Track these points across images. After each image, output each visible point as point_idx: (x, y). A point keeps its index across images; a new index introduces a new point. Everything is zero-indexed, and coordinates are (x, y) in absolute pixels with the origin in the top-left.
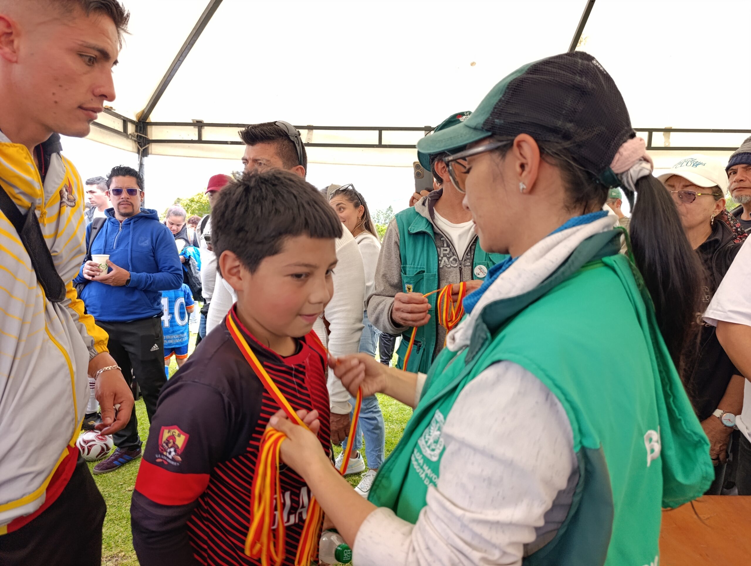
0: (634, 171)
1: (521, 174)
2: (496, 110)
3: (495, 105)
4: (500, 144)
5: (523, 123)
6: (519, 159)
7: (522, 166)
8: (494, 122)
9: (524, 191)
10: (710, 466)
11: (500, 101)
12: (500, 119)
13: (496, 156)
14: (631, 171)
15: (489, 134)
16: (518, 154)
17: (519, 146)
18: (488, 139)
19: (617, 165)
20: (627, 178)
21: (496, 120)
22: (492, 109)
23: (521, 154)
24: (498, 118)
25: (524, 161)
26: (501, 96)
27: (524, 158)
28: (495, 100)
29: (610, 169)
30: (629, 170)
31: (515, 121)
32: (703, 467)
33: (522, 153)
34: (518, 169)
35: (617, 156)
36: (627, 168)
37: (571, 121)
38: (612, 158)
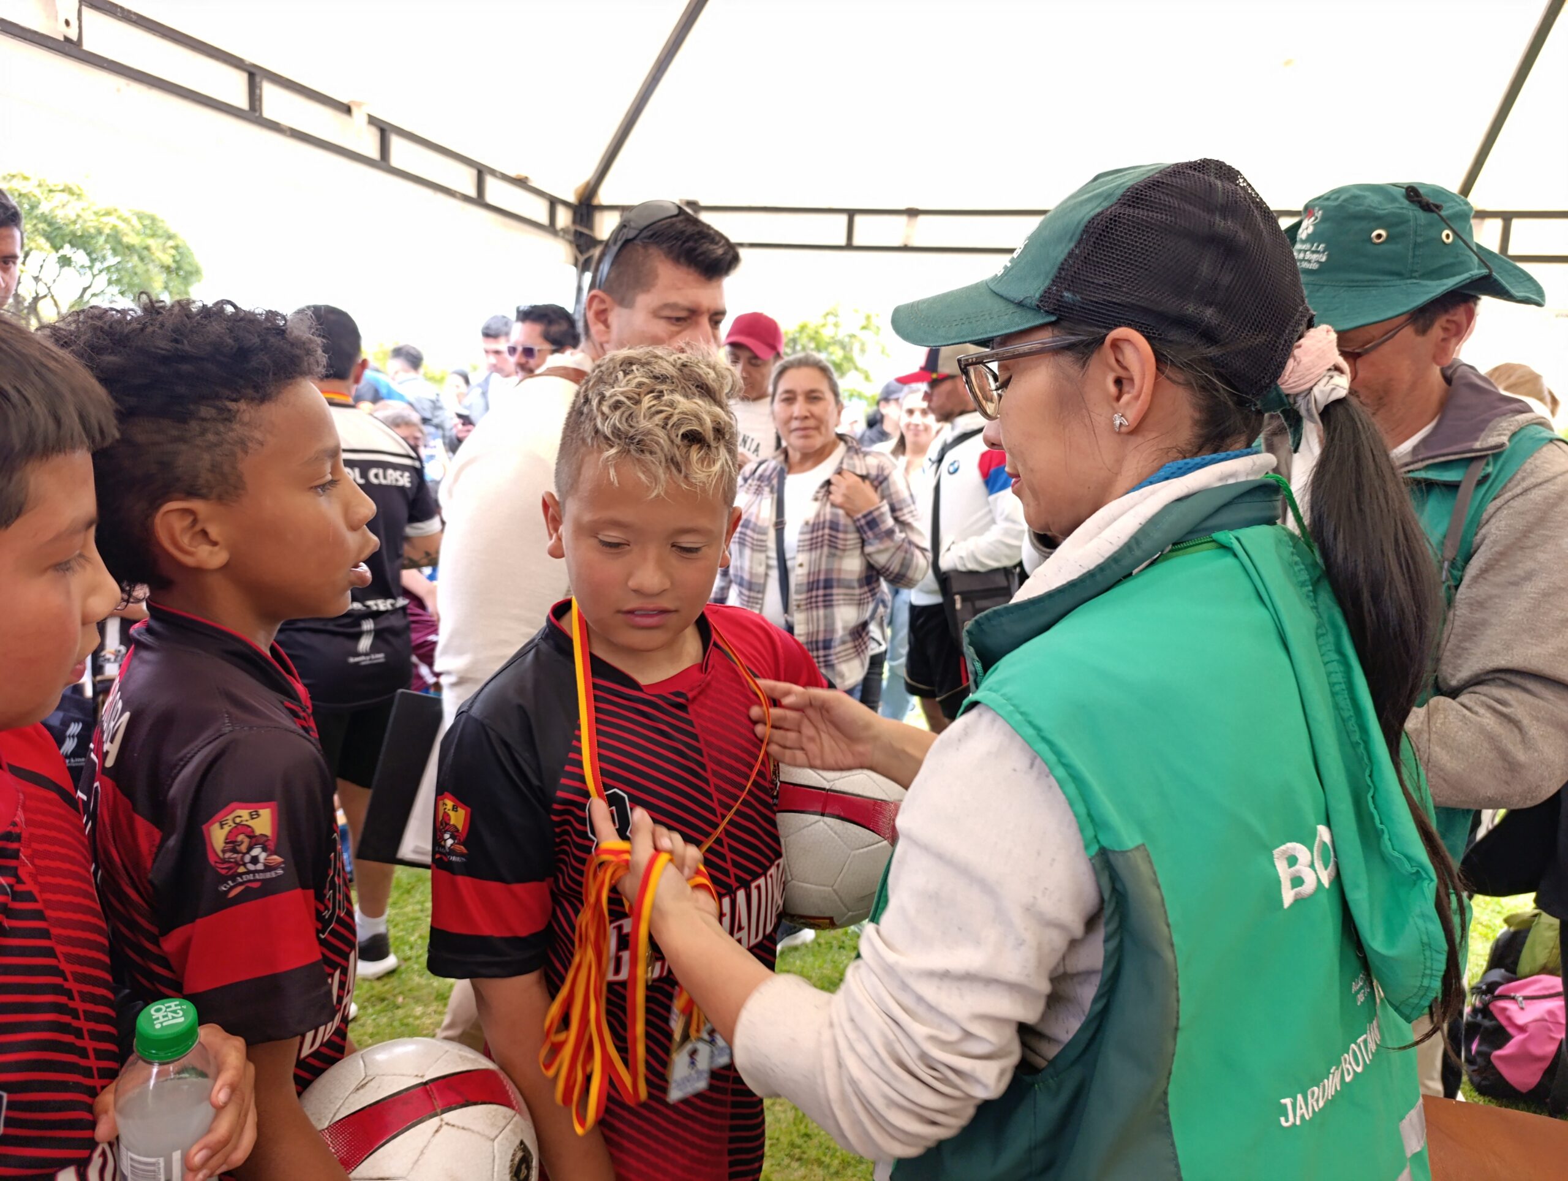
0: (1322, 392)
1: (1118, 398)
2: (1063, 273)
3: (1062, 264)
4: (1073, 339)
5: (1119, 304)
6: (1113, 370)
7: (1118, 382)
8: (1062, 297)
9: (1123, 429)
10: (1432, 920)
11: (1071, 254)
12: (1074, 293)
13: (1066, 361)
14: (1316, 391)
15: (1053, 318)
16: (1113, 362)
17: (1116, 345)
18: (1050, 329)
19: (1290, 381)
20: (1308, 402)
21: (1066, 294)
22: (1055, 271)
23: (1117, 361)
24: (1068, 290)
25: (1122, 373)
26: (1072, 245)
27: (1125, 368)
28: (1060, 252)
29: (1277, 387)
30: (1311, 389)
31: (1104, 300)
32: (1420, 922)
33: (1120, 358)
34: (1112, 389)
35: (1291, 364)
36: (1308, 386)
37: (1210, 304)
38: (1282, 366)
